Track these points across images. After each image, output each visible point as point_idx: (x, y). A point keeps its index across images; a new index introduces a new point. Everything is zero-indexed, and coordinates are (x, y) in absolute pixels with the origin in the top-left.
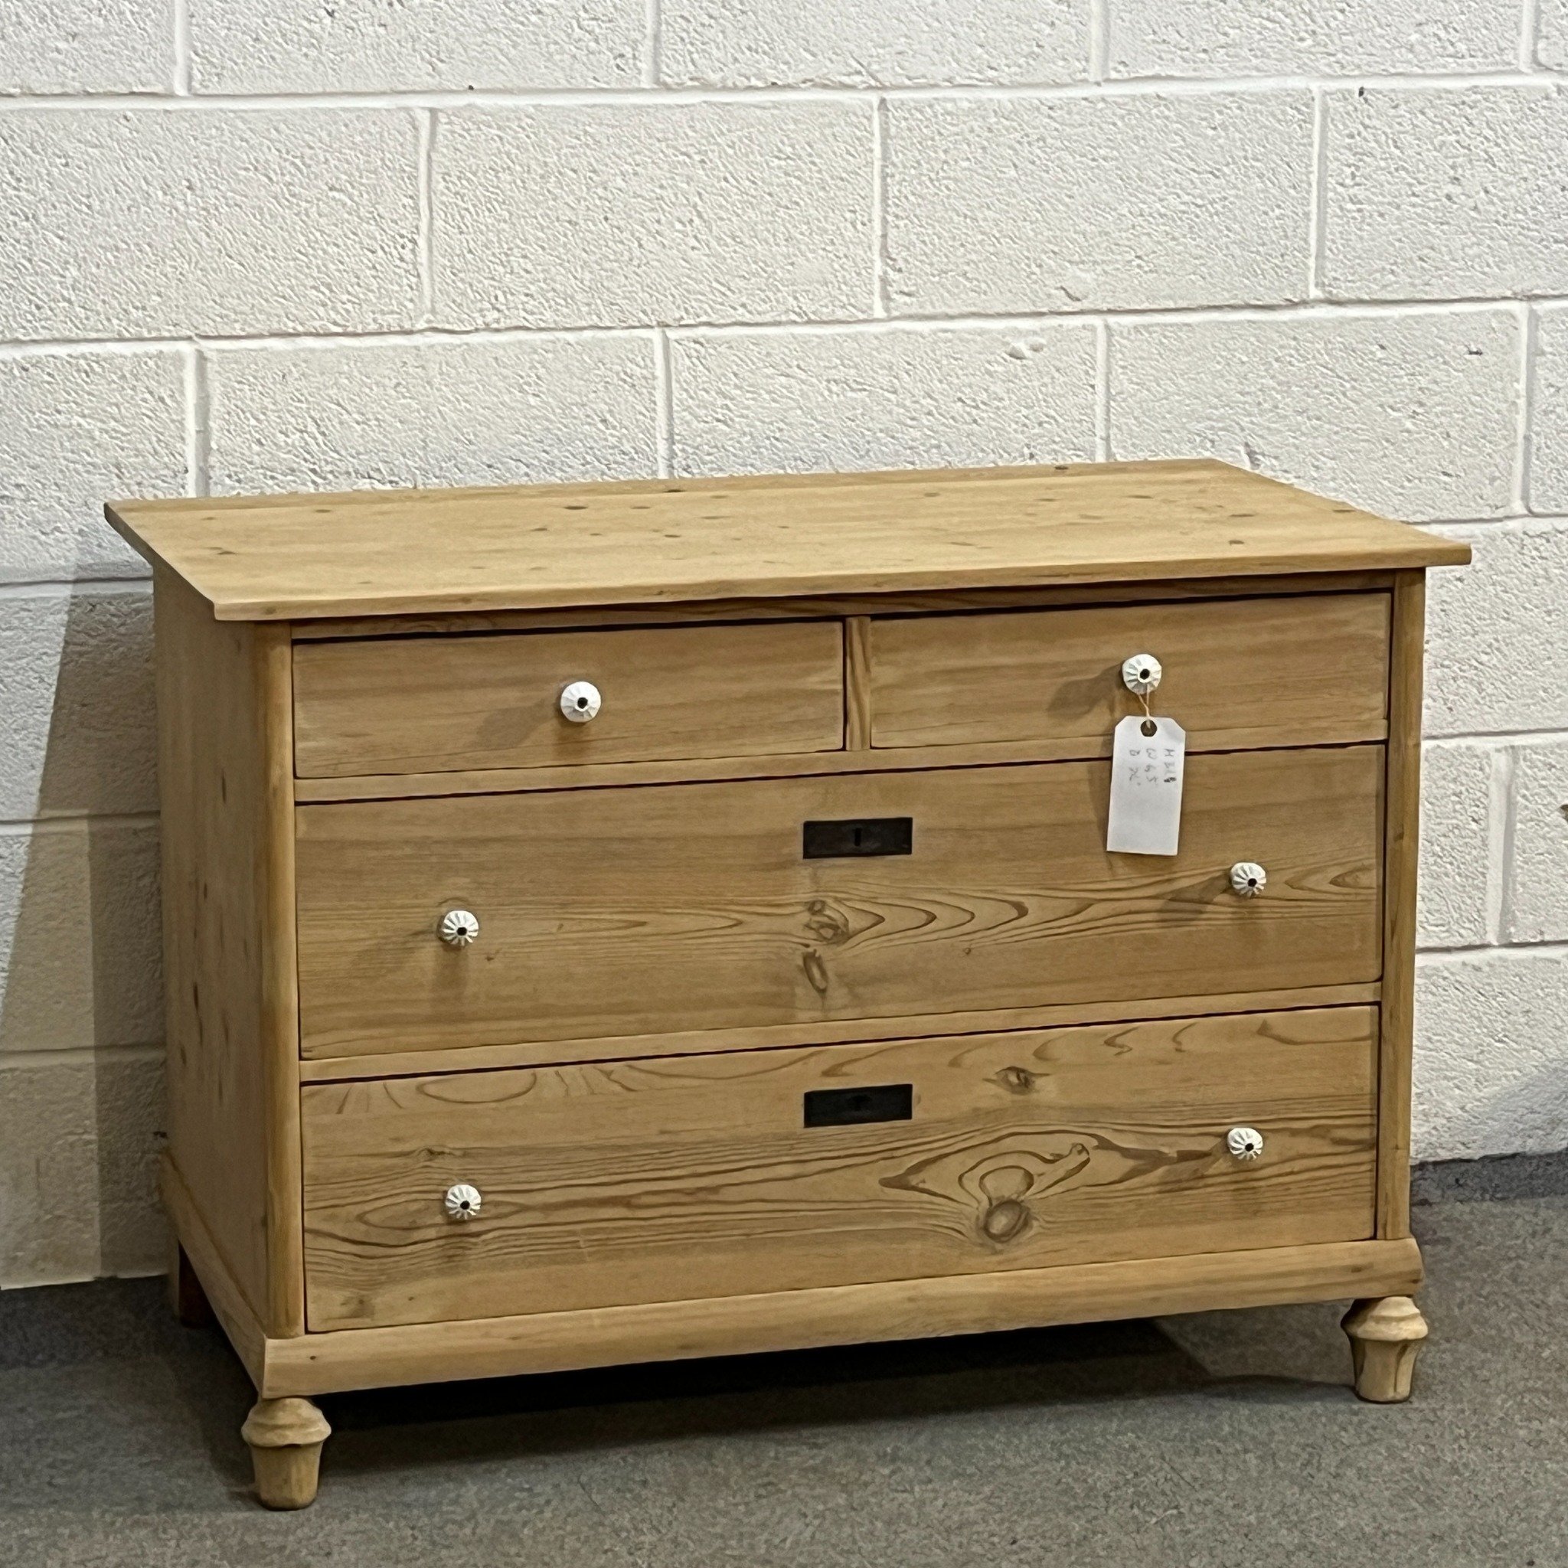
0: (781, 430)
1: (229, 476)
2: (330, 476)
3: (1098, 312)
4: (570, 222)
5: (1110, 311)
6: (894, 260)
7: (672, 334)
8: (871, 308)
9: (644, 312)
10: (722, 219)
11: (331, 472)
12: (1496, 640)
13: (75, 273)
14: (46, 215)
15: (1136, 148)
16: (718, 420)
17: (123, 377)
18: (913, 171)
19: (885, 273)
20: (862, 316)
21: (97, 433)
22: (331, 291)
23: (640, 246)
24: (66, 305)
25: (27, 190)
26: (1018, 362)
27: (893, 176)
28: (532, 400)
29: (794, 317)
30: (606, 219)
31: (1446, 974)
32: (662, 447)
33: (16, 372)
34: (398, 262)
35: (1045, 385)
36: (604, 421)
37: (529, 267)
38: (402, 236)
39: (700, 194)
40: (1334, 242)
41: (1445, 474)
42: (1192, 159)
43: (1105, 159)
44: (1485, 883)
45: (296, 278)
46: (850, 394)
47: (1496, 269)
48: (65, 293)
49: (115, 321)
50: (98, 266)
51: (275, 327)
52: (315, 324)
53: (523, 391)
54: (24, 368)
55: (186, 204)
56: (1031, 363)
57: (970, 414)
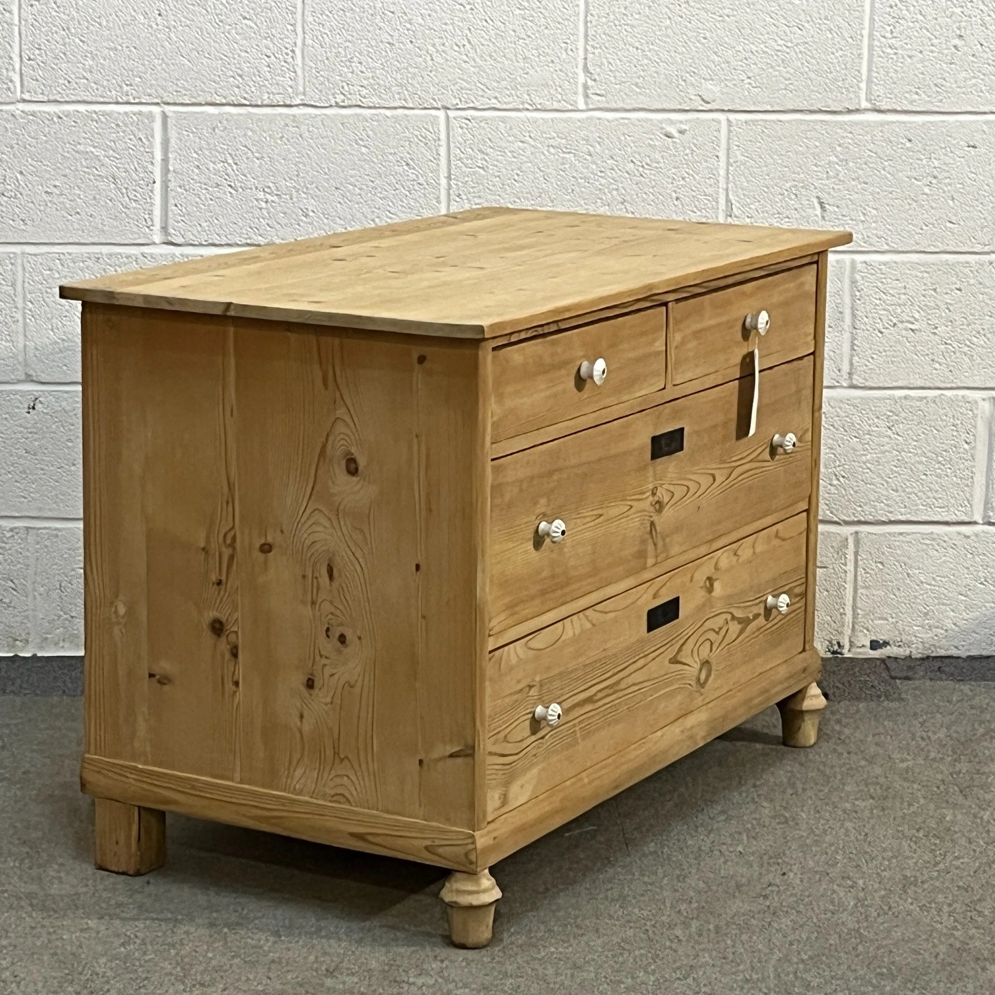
0: (518, 175)
1: (180, 187)
2: (240, 190)
3: (723, 111)
4: (389, 43)
5: (730, 111)
6: (591, 73)
7: (451, 114)
8: (576, 102)
9: (434, 99)
10: (483, 45)
11: (241, 187)
12: (984, 329)
13: (91, 63)
14: (75, 28)
15: (748, 10)
16: (479, 167)
17: (117, 125)
18: (604, 20)
19: (586, 81)
20: (570, 107)
21: (101, 158)
22: (243, 79)
23: (432, 60)
24: (85, 81)
25: (64, 13)
26: (670, 140)
27: (591, 22)
28: (363, 150)
29: (527, 106)
30: (411, 42)
31: (946, 539)
32: (443, 181)
33: (55, 119)
34: (283, 63)
35: (687, 155)
36: (408, 164)
37: (364, 69)
38: (287, 48)
39: (470, 30)
40: (877, 72)
41: (951, 222)
42: (785, 18)
43: (728, 16)
44: (973, 483)
45: (222, 70)
46: (562, 155)
47: (987, 94)
48: (84, 74)
49: (114, 92)
50: (105, 60)
51: (209, 99)
52: (233, 98)
53: (357, 144)
54: (60, 118)
55: (157, 24)
56: (678, 141)
57: (638, 170)
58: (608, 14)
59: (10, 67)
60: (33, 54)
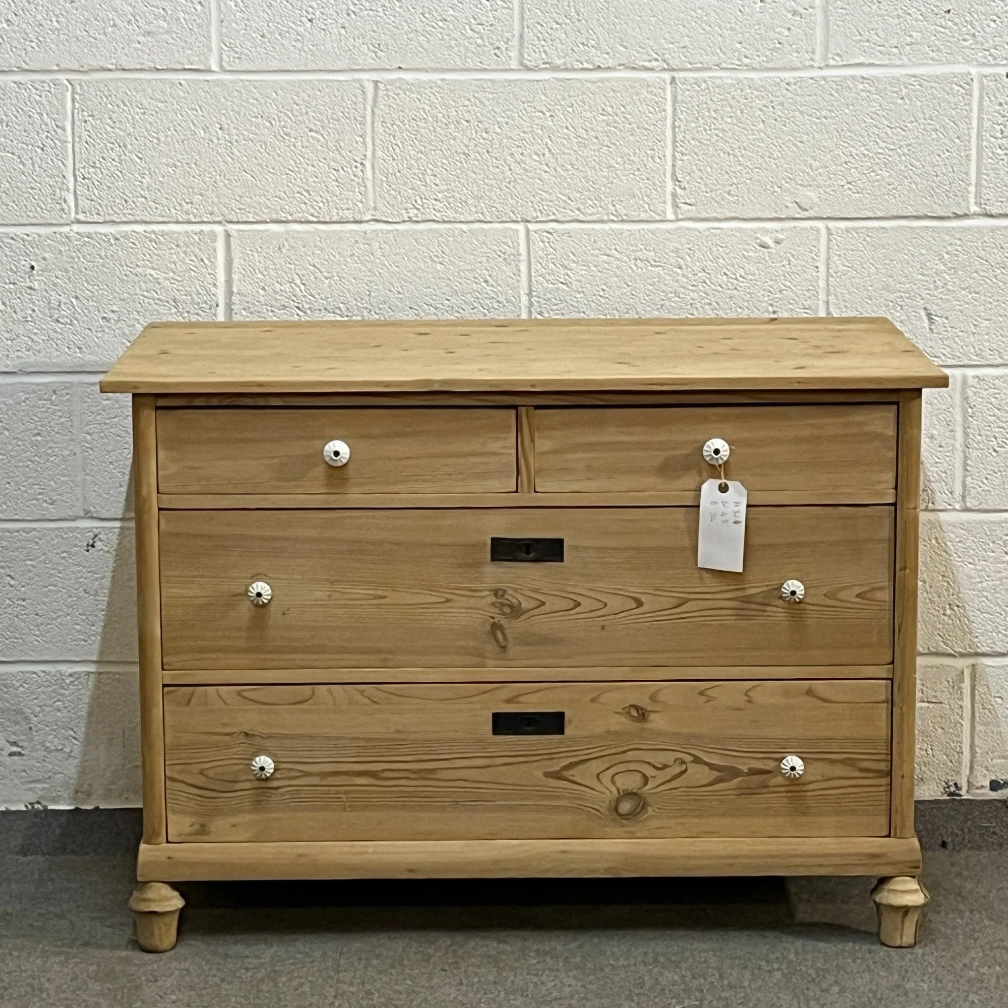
0: (603, 290)
1: (244, 309)
2: (309, 312)
3: (822, 218)
4: (464, 153)
5: (828, 218)
6: (679, 181)
7: (531, 227)
8: (665, 213)
9: (513, 212)
10: (565, 153)
11: (310, 309)
13: (149, 180)
14: (131, 144)
15: (847, 111)
16: (562, 283)
17: (178, 246)
18: (693, 125)
19: (675, 189)
20: (658, 218)
21: (161, 280)
22: (310, 195)
23: (510, 170)
24: (143, 200)
25: (120, 129)
26: (765, 250)
27: (679, 127)
28: (439, 267)
29: (612, 217)
30: (488, 152)
32: (524, 299)
33: (112, 241)
34: (353, 177)
35: (784, 266)
36: (486, 282)
37: (437, 182)
38: (356, 161)
39: (550, 138)
40: (987, 175)
42: (887, 119)
43: (826, 118)
45: (288, 186)
46: (650, 268)
48: (142, 192)
49: (173, 211)
50: (163, 177)
51: (274, 216)
52: (300, 215)
53: (433, 261)
54: (117, 239)
55: (218, 139)
56: (774, 251)
57: (732, 284)
58: (697, 118)
59: (64, 187)
60: (89, 173)
